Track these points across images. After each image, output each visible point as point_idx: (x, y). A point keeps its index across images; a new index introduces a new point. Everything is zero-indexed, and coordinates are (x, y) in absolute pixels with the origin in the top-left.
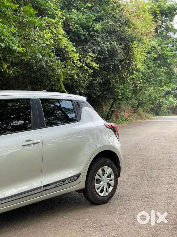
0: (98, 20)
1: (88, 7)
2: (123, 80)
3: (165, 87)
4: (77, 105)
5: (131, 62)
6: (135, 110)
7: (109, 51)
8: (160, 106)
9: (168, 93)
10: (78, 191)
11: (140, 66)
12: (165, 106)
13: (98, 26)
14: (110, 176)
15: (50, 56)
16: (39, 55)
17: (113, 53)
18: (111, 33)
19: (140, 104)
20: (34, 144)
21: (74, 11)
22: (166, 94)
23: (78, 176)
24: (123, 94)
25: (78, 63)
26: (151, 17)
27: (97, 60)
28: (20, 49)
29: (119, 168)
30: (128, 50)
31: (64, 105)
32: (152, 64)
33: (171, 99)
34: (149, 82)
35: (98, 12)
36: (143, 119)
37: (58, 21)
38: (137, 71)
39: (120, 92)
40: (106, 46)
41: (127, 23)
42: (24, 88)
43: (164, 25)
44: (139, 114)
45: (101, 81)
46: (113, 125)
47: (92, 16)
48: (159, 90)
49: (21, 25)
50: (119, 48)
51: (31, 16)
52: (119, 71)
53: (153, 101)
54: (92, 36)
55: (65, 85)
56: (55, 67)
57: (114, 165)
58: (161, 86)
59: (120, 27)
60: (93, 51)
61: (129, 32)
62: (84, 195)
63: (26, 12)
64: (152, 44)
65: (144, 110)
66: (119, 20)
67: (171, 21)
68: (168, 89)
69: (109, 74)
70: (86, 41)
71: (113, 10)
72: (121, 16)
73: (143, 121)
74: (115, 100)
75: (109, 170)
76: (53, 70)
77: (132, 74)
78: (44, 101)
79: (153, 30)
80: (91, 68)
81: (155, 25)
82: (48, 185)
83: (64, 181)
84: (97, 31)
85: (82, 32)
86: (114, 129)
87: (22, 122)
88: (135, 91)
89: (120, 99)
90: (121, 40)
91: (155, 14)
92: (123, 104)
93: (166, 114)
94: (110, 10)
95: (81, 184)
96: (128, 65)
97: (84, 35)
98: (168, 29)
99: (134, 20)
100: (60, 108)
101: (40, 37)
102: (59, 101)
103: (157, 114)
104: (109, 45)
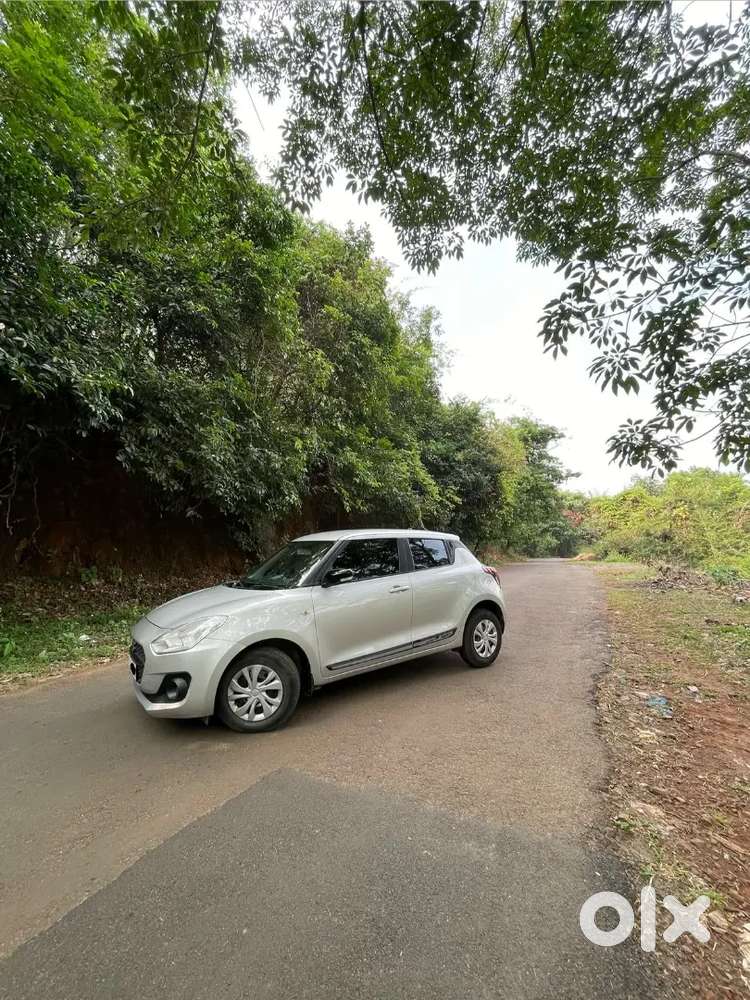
0: (459, 449)
1: (448, 437)
2: (491, 516)
3: (541, 524)
4: (449, 546)
5: (499, 495)
6: (504, 551)
7: (473, 483)
8: (535, 546)
9: (545, 531)
10: (454, 650)
11: (510, 499)
12: (542, 546)
13: (460, 456)
14: (492, 632)
15: (407, 491)
16: (395, 489)
17: (477, 485)
18: (474, 464)
19: (509, 545)
20: (403, 591)
21: (432, 441)
22: (542, 532)
23: (454, 630)
24: (491, 532)
25: (438, 498)
26: (522, 444)
27: (459, 493)
28: (375, 484)
29: (502, 623)
30: (495, 482)
31: (428, 545)
32: (524, 496)
33: (549, 538)
34: (522, 518)
35: (459, 441)
36: (515, 561)
37: (416, 453)
38: (508, 504)
39: (488, 530)
40: (470, 478)
41: (493, 452)
42: (379, 526)
43: (536, 452)
44: (511, 557)
45: (465, 517)
46: (493, 569)
47: (453, 446)
48: (535, 527)
49: (376, 459)
50: (485, 479)
51: (387, 448)
52: (485, 505)
53: (527, 540)
54: (452, 467)
55: (424, 521)
56: (413, 502)
57: (496, 618)
58: (536, 522)
59: (485, 456)
60: (455, 484)
61: (496, 461)
62: (462, 655)
63: (381, 445)
64: (524, 474)
65: (516, 551)
66: (483, 449)
67: (544, 447)
68: (545, 526)
69: (473, 509)
70: (446, 473)
71: (475, 438)
72: (486, 444)
73: (514, 564)
74: (481, 539)
75: (490, 625)
76: (410, 506)
77: (501, 508)
78: (412, 541)
79: (524, 458)
80: (453, 502)
81: (525, 453)
82: (419, 641)
83: (437, 636)
84: (459, 462)
85: (441, 463)
86: (494, 575)
87: (378, 566)
88: (505, 528)
89: (487, 538)
90: (487, 470)
91: (525, 440)
92: (489, 544)
93: (543, 556)
94: (472, 439)
95: (457, 641)
96: (496, 498)
97: (444, 467)
98: (542, 456)
99: (501, 448)
100: (422, 548)
101: (396, 470)
102: (420, 540)
103: (532, 556)
104: (472, 476)
